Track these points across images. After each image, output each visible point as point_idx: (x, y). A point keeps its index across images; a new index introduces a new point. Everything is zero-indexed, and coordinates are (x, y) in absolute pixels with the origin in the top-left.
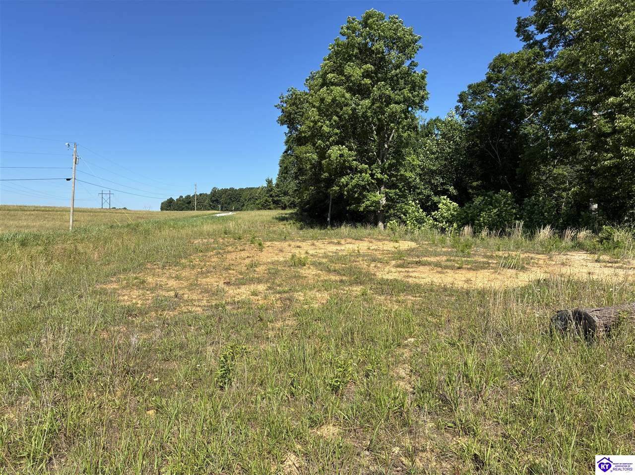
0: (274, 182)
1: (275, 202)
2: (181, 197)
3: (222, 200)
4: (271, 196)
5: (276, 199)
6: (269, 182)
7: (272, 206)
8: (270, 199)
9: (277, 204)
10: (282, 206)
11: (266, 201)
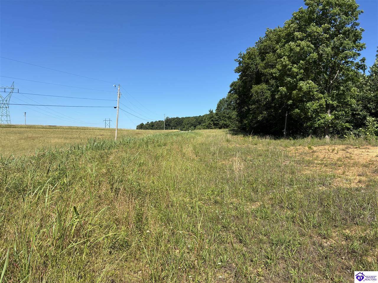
0: (214, 112)
1: (214, 124)
2: (148, 122)
3: (171, 125)
4: (212, 120)
5: (215, 122)
6: (211, 112)
7: (213, 127)
8: (212, 123)
9: (217, 125)
10: (219, 127)
11: (210, 123)
